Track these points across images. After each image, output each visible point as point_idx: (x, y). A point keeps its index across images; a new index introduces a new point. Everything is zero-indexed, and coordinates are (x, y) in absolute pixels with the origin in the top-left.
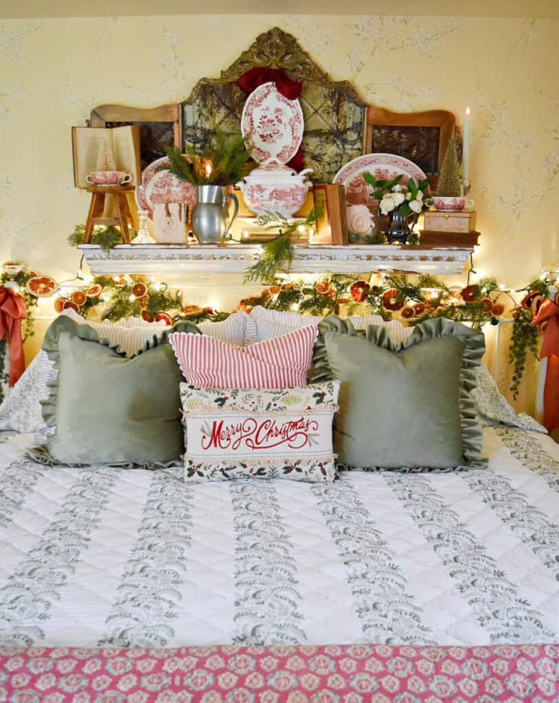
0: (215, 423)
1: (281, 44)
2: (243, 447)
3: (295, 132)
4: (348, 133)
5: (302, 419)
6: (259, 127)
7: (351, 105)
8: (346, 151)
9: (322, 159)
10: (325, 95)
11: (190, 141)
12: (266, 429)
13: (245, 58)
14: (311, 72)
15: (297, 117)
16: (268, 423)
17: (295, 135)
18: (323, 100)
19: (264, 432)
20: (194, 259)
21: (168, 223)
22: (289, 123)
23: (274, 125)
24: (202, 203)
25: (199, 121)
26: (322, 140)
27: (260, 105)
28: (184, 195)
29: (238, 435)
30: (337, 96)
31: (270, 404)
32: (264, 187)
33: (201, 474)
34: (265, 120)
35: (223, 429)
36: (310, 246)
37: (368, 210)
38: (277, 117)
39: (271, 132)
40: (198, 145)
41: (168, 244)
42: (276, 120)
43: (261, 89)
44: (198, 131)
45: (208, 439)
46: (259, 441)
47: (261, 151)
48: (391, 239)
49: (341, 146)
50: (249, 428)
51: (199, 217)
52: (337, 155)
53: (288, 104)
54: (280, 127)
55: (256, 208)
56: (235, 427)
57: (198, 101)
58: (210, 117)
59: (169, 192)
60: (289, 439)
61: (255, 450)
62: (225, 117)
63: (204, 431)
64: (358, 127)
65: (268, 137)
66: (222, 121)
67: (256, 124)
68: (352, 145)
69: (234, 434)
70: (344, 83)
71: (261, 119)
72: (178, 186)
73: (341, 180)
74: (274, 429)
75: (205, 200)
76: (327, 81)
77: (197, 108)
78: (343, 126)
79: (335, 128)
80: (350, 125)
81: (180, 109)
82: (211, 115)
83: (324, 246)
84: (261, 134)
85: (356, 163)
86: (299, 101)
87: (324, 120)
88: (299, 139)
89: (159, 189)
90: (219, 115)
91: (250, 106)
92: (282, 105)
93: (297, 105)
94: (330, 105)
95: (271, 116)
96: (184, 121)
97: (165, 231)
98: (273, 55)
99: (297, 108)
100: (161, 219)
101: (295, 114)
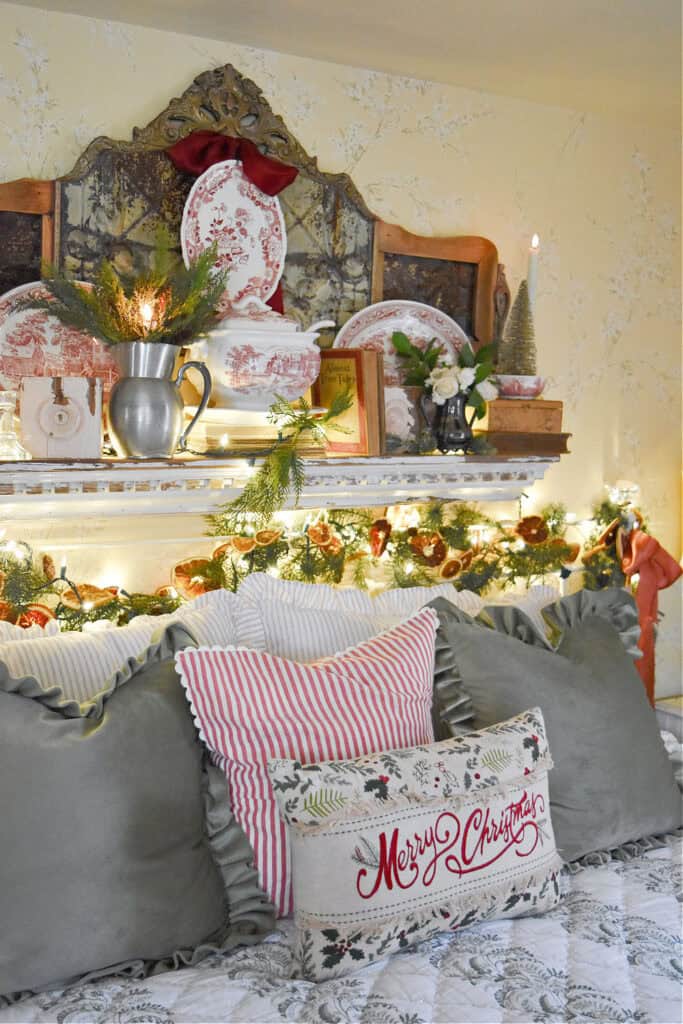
0: (382, 837)
1: (241, 95)
2: (444, 878)
3: (271, 253)
4: (348, 262)
5: (525, 796)
6: (208, 239)
7: (354, 215)
8: (345, 294)
9: (308, 304)
10: (313, 195)
11: (74, 256)
12: (476, 828)
13: (179, 112)
14: (290, 151)
15: (275, 226)
16: (478, 815)
17: (271, 258)
18: (309, 201)
19: (474, 835)
20: (111, 490)
21: (60, 417)
22: (260, 237)
23: (235, 238)
24: (136, 377)
25: (93, 219)
26: (309, 271)
27: (211, 200)
28: (68, 361)
29: (430, 852)
30: (332, 198)
31: (467, 777)
32: (256, 351)
33: (357, 955)
34: (220, 228)
35: (401, 846)
36: (329, 461)
37: (405, 396)
38: (239, 224)
39: (228, 251)
40: (89, 265)
41: (70, 462)
42: (237, 230)
43: (217, 171)
44: (90, 237)
45: (372, 874)
46: (468, 857)
48: (444, 445)
49: (338, 285)
50: (447, 834)
52: (332, 300)
53: (258, 203)
54: (245, 244)
55: (237, 390)
56: (421, 836)
57: (91, 180)
58: (115, 213)
59: (38, 354)
60: (515, 840)
61: (464, 876)
62: (144, 215)
63: (361, 860)
64: (364, 255)
65: (225, 259)
66: (137, 222)
67: (204, 233)
68: (355, 284)
69: (422, 852)
70: (343, 176)
71: (212, 225)
72: (55, 343)
73: (345, 342)
74: (489, 825)
75: (142, 373)
76: (317, 171)
77: (89, 192)
78: (341, 252)
79: (330, 254)
80: (350, 250)
81: (58, 192)
82: (119, 209)
83: (350, 461)
85: (367, 315)
86: (281, 199)
87: (311, 237)
88: (278, 266)
89: (18, 348)
90: (132, 210)
91: (197, 199)
92: (248, 204)
93: (275, 205)
94: (321, 211)
95: (229, 222)
96: (64, 216)
97: (51, 434)
98: (227, 112)
99: (275, 213)
100: (40, 409)
101: (272, 222)
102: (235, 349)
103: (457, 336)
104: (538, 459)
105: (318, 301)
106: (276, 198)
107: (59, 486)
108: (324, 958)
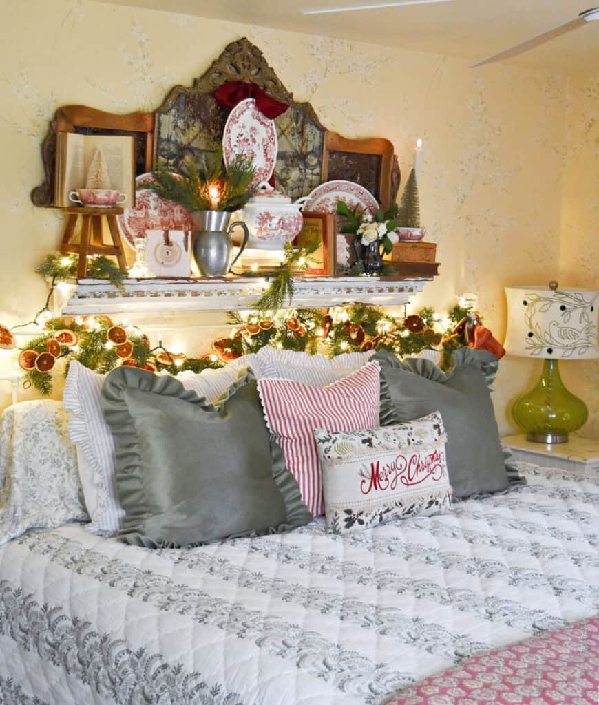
0: (372, 465)
1: (252, 56)
2: (400, 486)
3: (269, 153)
4: (309, 157)
5: (436, 452)
7: (313, 127)
8: (307, 176)
9: (287, 183)
10: (291, 118)
11: (163, 156)
12: (414, 464)
13: (217, 68)
14: (279, 90)
15: (271, 137)
16: (415, 458)
17: (269, 156)
18: (288, 120)
19: (413, 467)
20: (193, 296)
21: (168, 253)
22: (262, 143)
23: (249, 144)
24: (209, 231)
25: (174, 134)
27: (237, 122)
28: (162, 219)
29: (394, 474)
30: (301, 118)
31: (408, 440)
32: (272, 215)
33: (361, 522)
34: (241, 138)
35: (381, 470)
36: (307, 280)
37: (345, 240)
38: (251, 136)
39: (246, 153)
40: (171, 162)
41: (176, 279)
42: (251, 140)
43: (242, 104)
44: (171, 145)
45: (368, 482)
46: (411, 477)
48: (368, 270)
49: (303, 171)
50: (401, 465)
51: (207, 248)
52: (300, 180)
53: (262, 123)
54: (254, 148)
55: (260, 238)
56: (389, 465)
57: (173, 111)
59: (147, 215)
60: (432, 472)
61: (410, 487)
62: (200, 131)
63: (363, 475)
64: (318, 153)
66: (197, 135)
67: (233, 142)
68: (312, 170)
69: (390, 473)
70: (307, 104)
71: (237, 137)
72: (155, 208)
74: (420, 463)
75: (213, 228)
76: (293, 101)
77: (172, 119)
78: (305, 150)
79: (299, 152)
80: (310, 149)
81: (157, 119)
82: (188, 128)
83: (317, 279)
84: (237, 153)
85: (320, 190)
86: (275, 122)
87: (289, 141)
88: (273, 161)
89: (136, 212)
90: (194, 128)
91: (231, 123)
92: (256, 124)
93: (272, 125)
94: (295, 126)
95: (247, 135)
96: (159, 133)
97: (162, 263)
98: (245, 67)
99: (272, 129)
100: (156, 249)
101: (269, 135)
102: (260, 214)
103: (371, 202)
104: (421, 279)
105: (292, 181)
106: (273, 121)
107: (166, 292)
108: (345, 523)
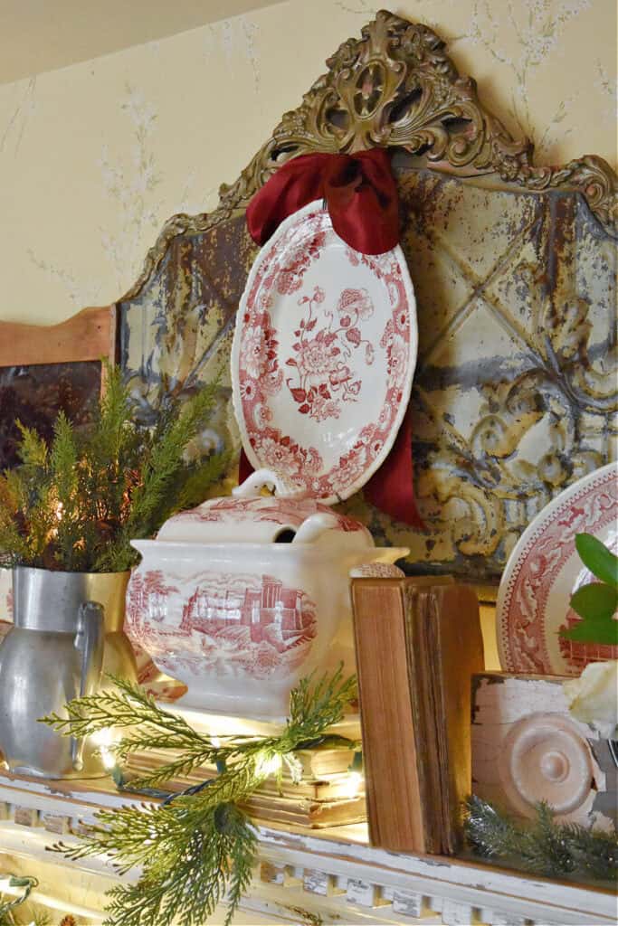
3: (392, 373)
10: (511, 228)
13: (286, 134)
15: (401, 316)
17: (393, 383)
18: (504, 242)
22: (384, 341)
23: (336, 351)
25: (157, 355)
26: (496, 400)
30: (551, 222)
38: (345, 322)
39: (324, 379)
44: (152, 387)
47: (294, 449)
49: (566, 423)
52: (551, 458)
54: (355, 360)
57: (156, 291)
58: (179, 339)
65: (318, 397)
67: (284, 352)
71: (297, 334)
73: (543, 563)
77: (153, 312)
79: (544, 351)
81: (115, 325)
84: (295, 384)
95: (327, 323)
96: (124, 357)
101: (395, 307)
